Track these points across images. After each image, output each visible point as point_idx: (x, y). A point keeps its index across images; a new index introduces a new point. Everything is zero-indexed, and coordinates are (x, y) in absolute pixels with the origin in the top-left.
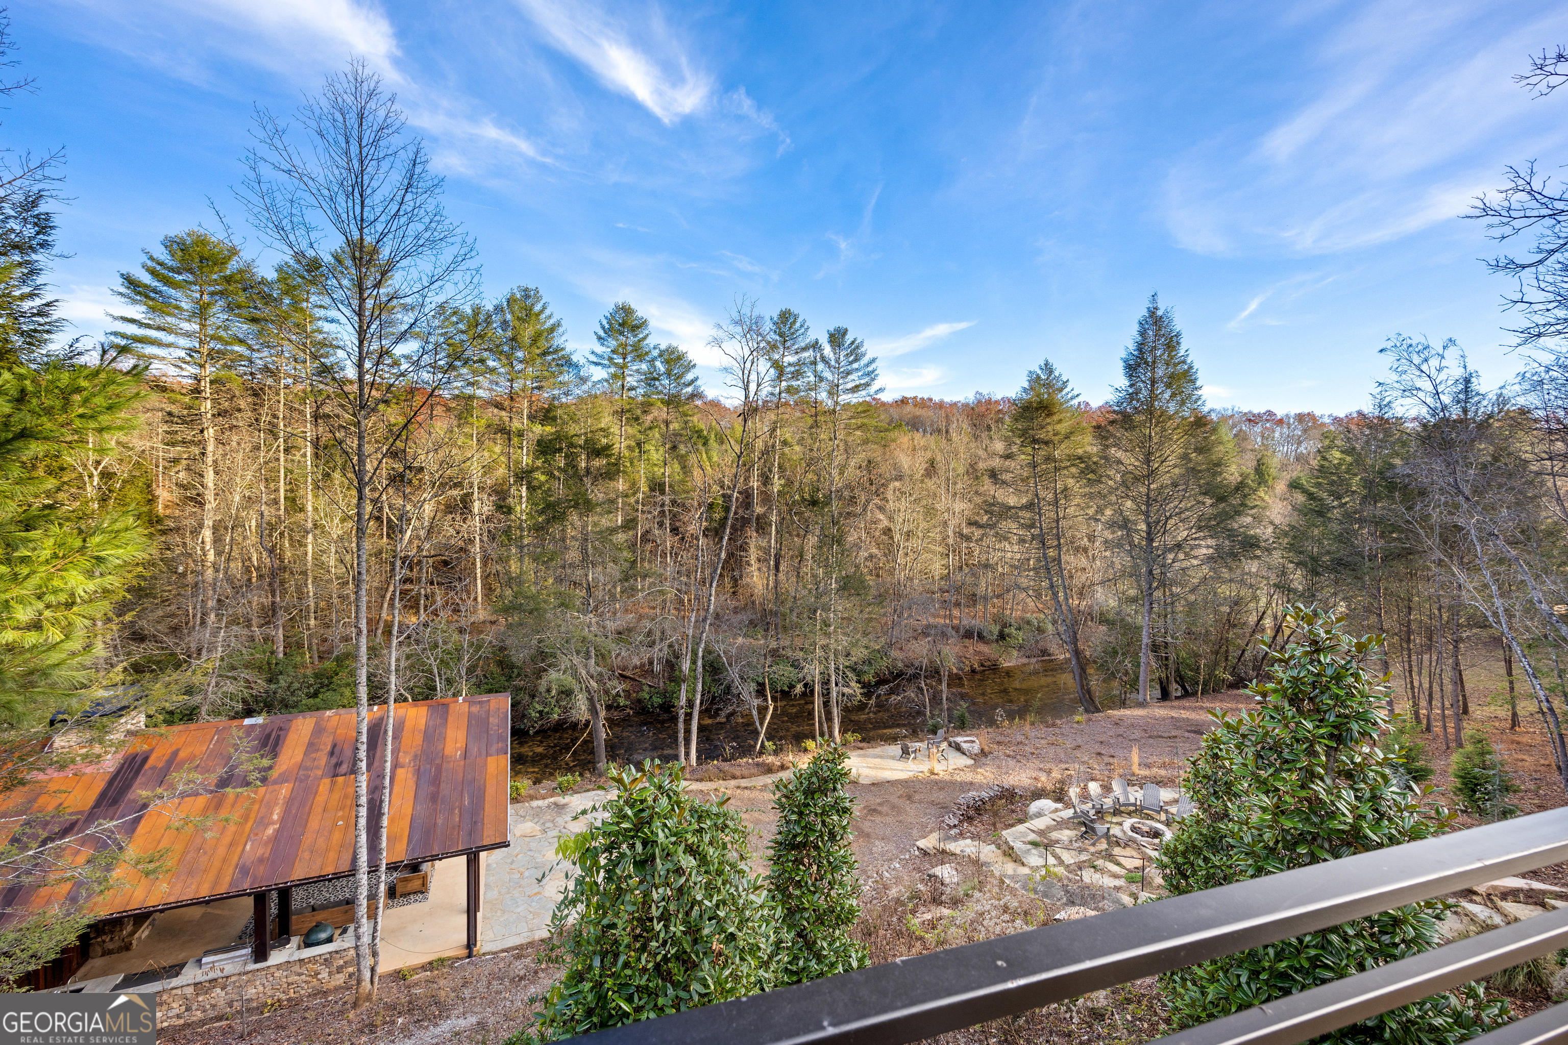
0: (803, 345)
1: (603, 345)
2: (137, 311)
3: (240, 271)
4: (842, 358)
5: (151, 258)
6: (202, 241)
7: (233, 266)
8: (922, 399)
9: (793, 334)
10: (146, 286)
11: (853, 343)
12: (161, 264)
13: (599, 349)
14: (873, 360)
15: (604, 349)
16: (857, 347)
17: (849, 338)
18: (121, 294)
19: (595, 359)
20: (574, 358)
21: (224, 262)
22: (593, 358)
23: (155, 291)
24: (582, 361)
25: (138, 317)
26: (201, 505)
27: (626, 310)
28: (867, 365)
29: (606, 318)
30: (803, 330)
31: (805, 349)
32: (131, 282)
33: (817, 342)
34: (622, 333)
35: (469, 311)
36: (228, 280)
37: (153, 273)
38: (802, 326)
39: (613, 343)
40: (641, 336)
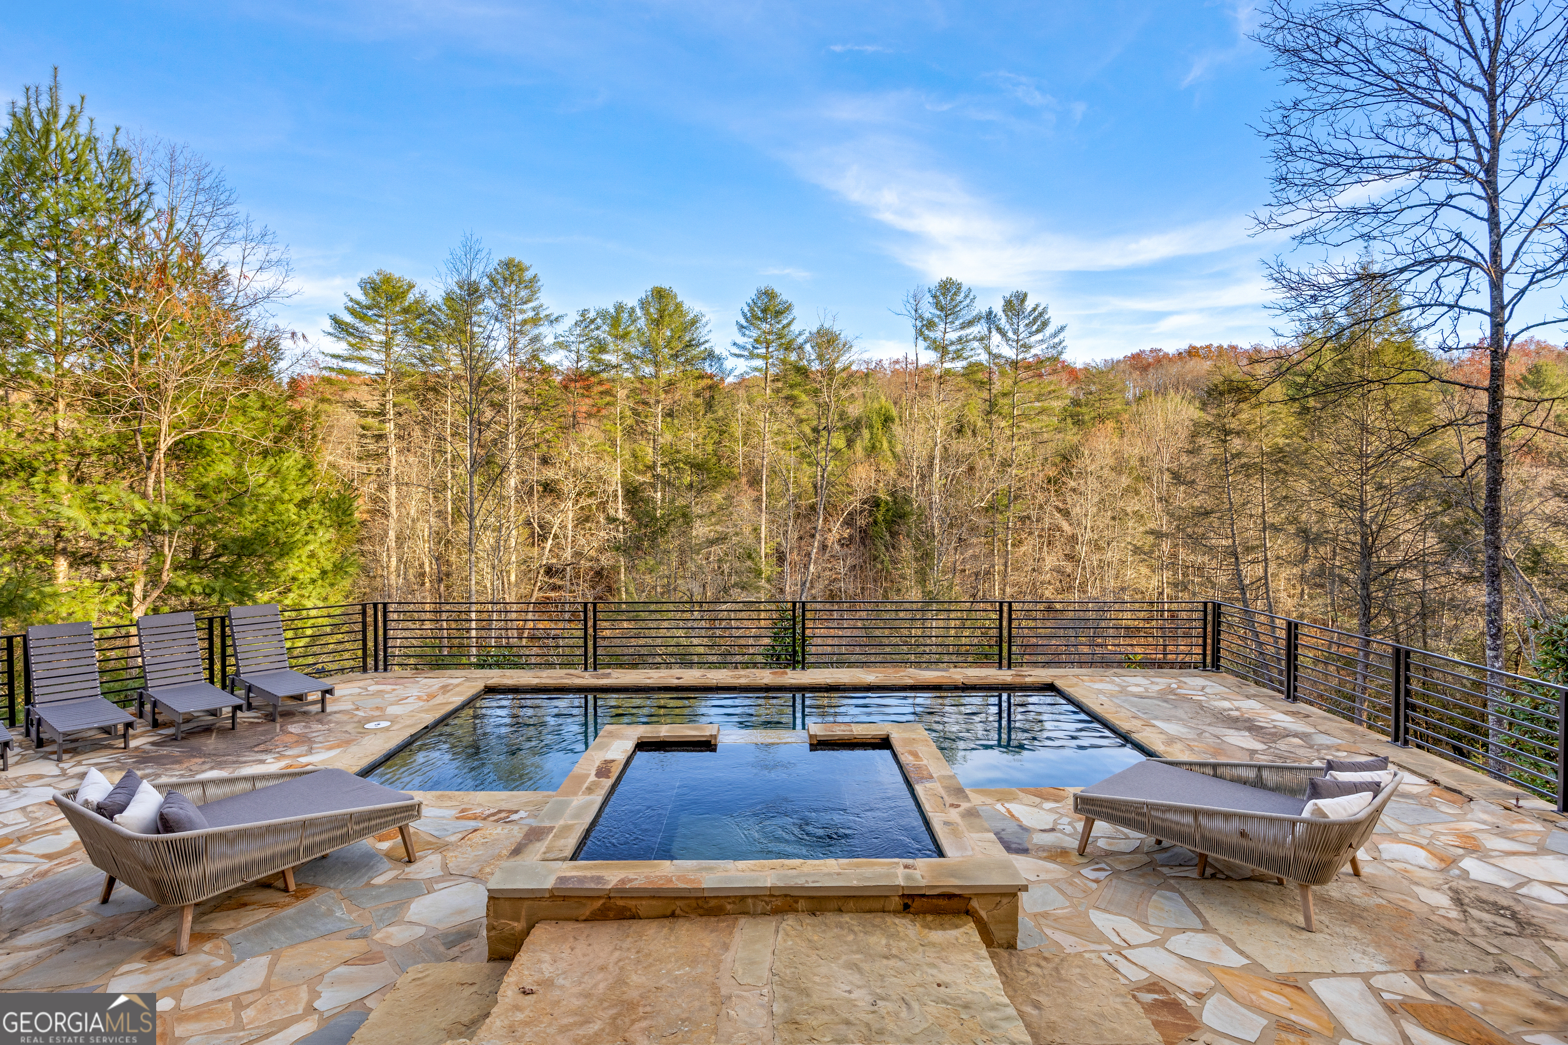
0: (969, 317)
1: (744, 335)
2: (341, 348)
3: (417, 302)
4: (1022, 329)
5: (351, 300)
6: (387, 280)
7: (411, 297)
8: (1220, 347)
9: (955, 307)
10: (347, 324)
11: (1034, 310)
12: (358, 303)
13: (741, 340)
14: (1062, 329)
15: (745, 339)
16: (1041, 314)
17: (1029, 304)
18: (330, 334)
19: (737, 351)
20: (717, 352)
21: (403, 295)
22: (736, 350)
23: (353, 327)
24: (725, 354)
25: (340, 352)
26: (386, 516)
27: (769, 295)
28: (1055, 335)
29: (749, 305)
30: (968, 301)
31: (970, 323)
32: (336, 321)
33: (990, 313)
34: (764, 320)
35: (612, 310)
36: (406, 311)
37: (352, 312)
38: (966, 296)
39: (755, 333)
40: (785, 322)
